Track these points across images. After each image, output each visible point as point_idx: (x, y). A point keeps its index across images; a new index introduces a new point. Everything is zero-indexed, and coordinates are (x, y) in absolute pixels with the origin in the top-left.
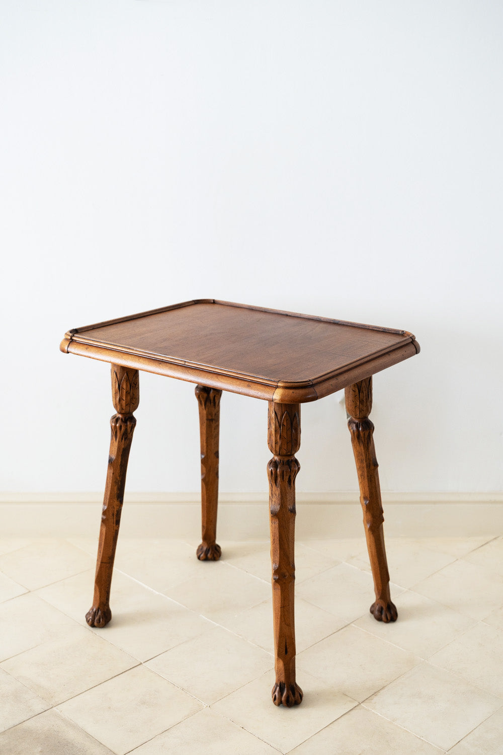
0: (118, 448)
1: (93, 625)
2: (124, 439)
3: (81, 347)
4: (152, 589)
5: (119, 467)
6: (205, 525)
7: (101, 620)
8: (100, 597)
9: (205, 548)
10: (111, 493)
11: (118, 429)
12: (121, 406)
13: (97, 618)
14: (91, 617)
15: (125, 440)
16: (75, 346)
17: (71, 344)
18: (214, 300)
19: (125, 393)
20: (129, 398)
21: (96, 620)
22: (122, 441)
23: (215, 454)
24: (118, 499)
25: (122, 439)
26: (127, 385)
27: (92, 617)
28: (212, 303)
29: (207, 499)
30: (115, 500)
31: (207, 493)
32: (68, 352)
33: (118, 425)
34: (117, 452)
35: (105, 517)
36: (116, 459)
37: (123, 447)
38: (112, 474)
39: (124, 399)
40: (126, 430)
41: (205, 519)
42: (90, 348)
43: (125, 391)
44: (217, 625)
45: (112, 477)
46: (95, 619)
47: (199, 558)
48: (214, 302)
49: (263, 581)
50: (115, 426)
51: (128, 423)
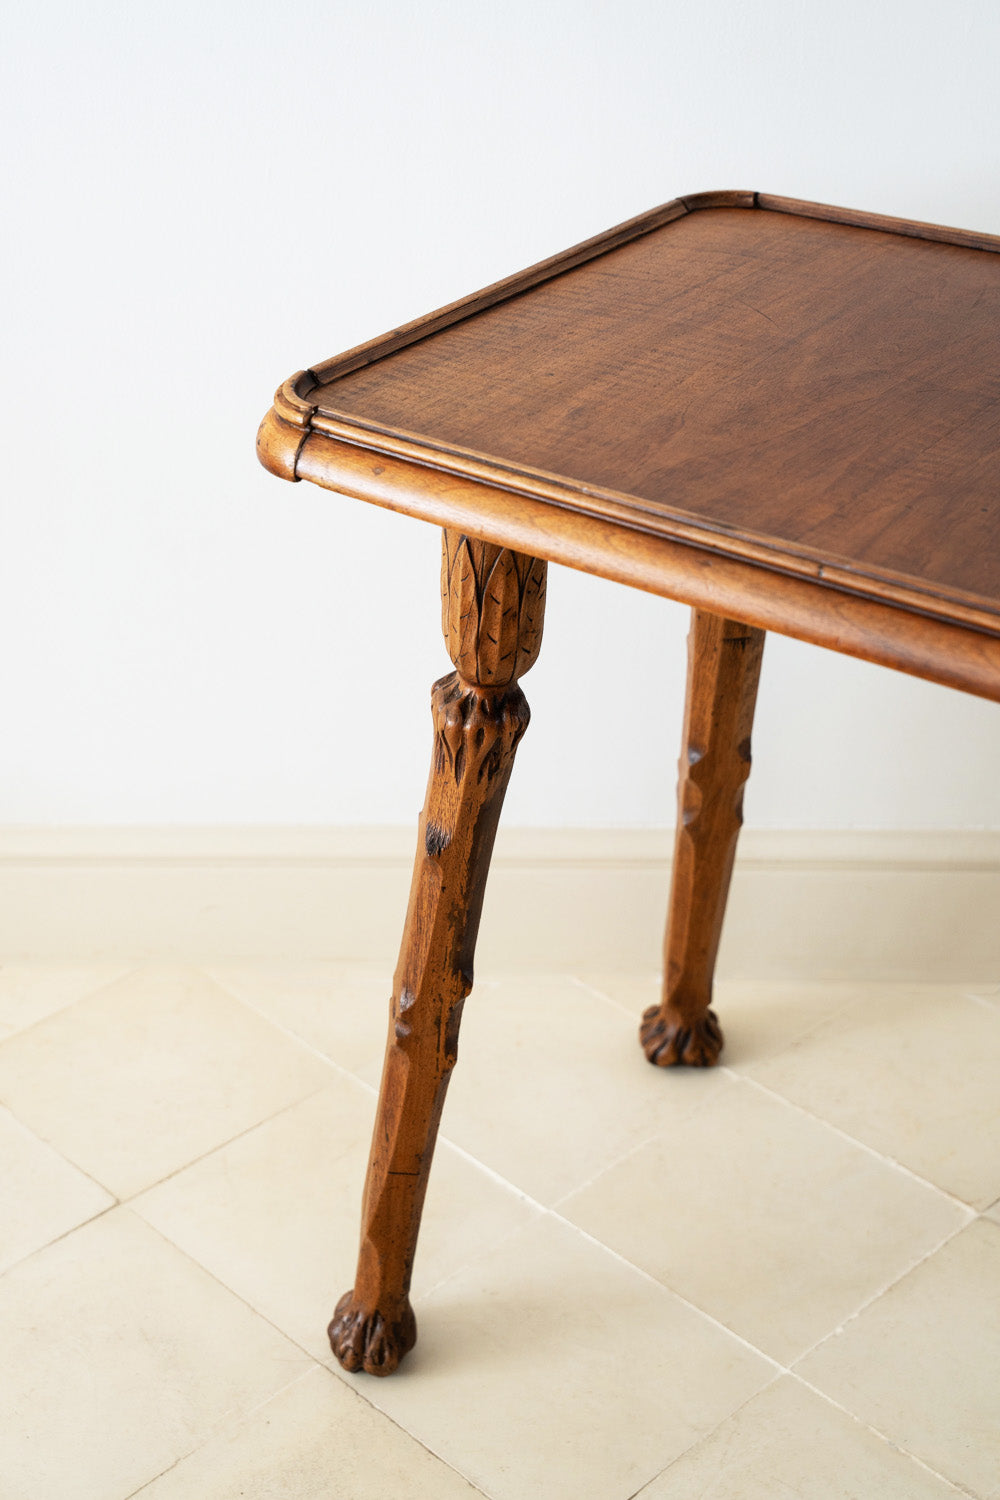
0: (464, 804)
1: (356, 1368)
2: (486, 773)
3: (354, 461)
4: (520, 1193)
5: (464, 867)
6: (681, 962)
7: (387, 1354)
8: (384, 1278)
9: (671, 1031)
10: (432, 953)
11: (469, 743)
12: (484, 660)
13: (371, 1347)
14: (350, 1342)
15: (490, 778)
16: (327, 455)
17: (307, 446)
18: (756, 195)
19: (499, 615)
20: (513, 633)
21: (368, 1353)
22: (479, 782)
23: (740, 746)
24: (455, 973)
25: (481, 773)
26: (507, 586)
27: (356, 1341)
28: (746, 208)
29: (696, 888)
30: (448, 975)
31: (697, 868)
32: (297, 478)
33: (468, 727)
34: (462, 818)
35: (406, 1031)
36: (455, 841)
37: (483, 800)
38: (438, 892)
39: (496, 636)
40: (499, 742)
41: (684, 944)
42: (392, 470)
43: (500, 607)
44: (785, 1371)
45: (440, 902)
46: (363, 1349)
47: (653, 1059)
48: (755, 204)
49: (893, 1164)
50: (459, 731)
51: (506, 717)
